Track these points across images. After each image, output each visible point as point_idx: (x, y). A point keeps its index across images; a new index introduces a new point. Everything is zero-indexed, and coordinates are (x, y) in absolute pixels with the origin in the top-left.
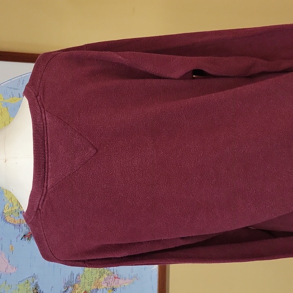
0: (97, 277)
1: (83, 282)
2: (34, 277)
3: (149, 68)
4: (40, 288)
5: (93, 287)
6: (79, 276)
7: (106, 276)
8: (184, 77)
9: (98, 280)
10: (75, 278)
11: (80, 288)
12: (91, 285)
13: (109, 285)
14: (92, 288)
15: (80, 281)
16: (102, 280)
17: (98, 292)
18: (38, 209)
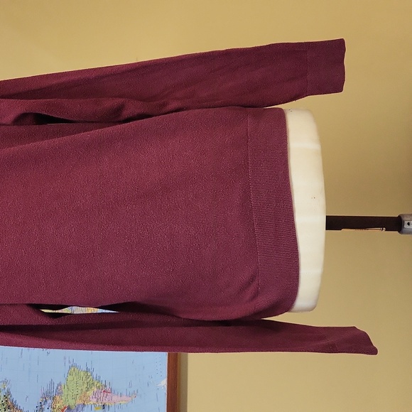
0: (84, 390)
1: (66, 394)
2: (5, 382)
4: (13, 397)
5: (80, 402)
6: (61, 385)
7: (95, 390)
9: (85, 393)
10: (55, 388)
11: (62, 401)
12: (75, 399)
13: (99, 401)
14: (78, 403)
15: (62, 393)
16: (90, 393)
17: (85, 408)
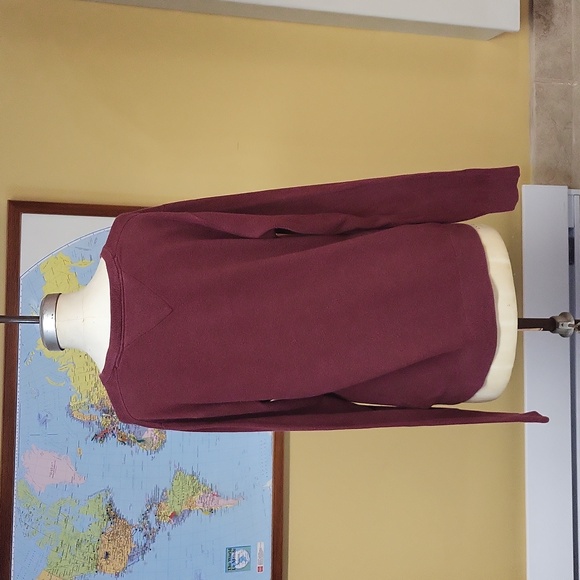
0: (190, 495)
1: (172, 499)
2: (108, 490)
3: (226, 228)
5: (186, 508)
6: (166, 491)
7: (202, 494)
8: (264, 236)
9: (191, 498)
10: (160, 494)
11: (167, 507)
12: (181, 505)
13: (205, 506)
14: (184, 508)
15: (167, 499)
16: (196, 498)
17: (191, 514)
18: (115, 367)
